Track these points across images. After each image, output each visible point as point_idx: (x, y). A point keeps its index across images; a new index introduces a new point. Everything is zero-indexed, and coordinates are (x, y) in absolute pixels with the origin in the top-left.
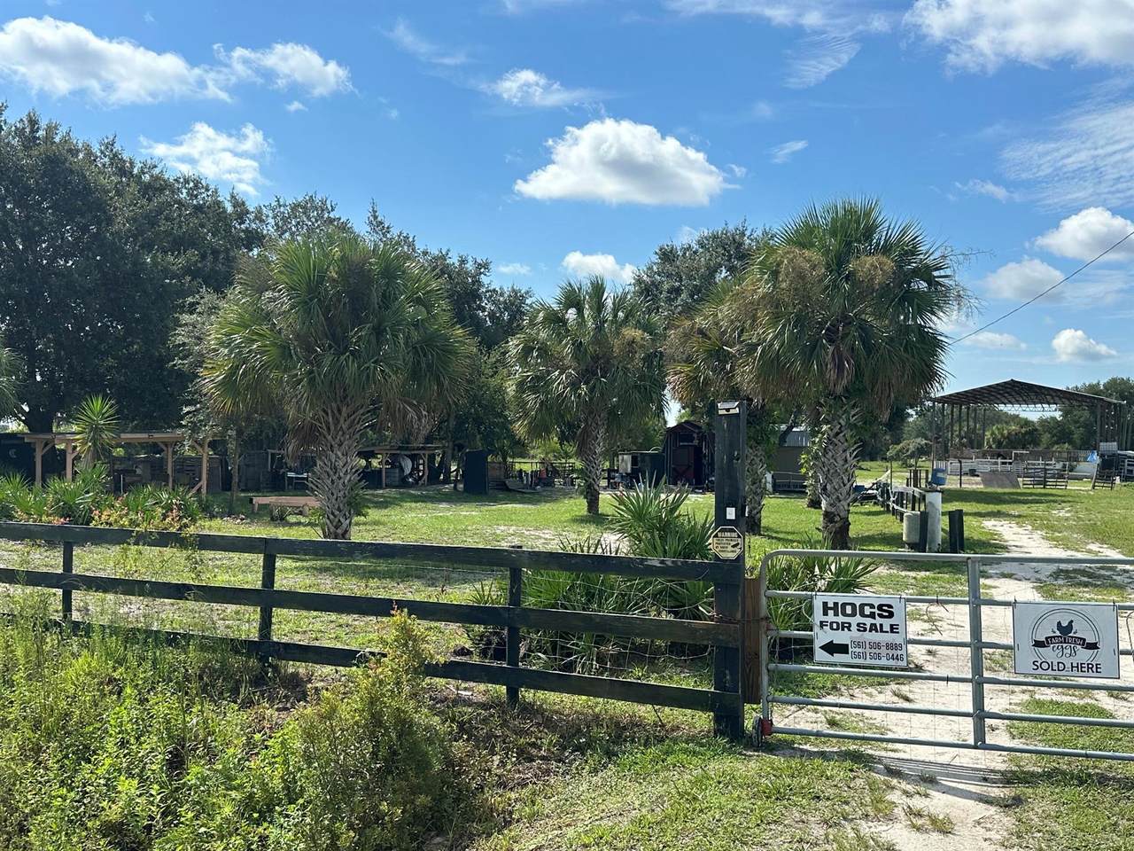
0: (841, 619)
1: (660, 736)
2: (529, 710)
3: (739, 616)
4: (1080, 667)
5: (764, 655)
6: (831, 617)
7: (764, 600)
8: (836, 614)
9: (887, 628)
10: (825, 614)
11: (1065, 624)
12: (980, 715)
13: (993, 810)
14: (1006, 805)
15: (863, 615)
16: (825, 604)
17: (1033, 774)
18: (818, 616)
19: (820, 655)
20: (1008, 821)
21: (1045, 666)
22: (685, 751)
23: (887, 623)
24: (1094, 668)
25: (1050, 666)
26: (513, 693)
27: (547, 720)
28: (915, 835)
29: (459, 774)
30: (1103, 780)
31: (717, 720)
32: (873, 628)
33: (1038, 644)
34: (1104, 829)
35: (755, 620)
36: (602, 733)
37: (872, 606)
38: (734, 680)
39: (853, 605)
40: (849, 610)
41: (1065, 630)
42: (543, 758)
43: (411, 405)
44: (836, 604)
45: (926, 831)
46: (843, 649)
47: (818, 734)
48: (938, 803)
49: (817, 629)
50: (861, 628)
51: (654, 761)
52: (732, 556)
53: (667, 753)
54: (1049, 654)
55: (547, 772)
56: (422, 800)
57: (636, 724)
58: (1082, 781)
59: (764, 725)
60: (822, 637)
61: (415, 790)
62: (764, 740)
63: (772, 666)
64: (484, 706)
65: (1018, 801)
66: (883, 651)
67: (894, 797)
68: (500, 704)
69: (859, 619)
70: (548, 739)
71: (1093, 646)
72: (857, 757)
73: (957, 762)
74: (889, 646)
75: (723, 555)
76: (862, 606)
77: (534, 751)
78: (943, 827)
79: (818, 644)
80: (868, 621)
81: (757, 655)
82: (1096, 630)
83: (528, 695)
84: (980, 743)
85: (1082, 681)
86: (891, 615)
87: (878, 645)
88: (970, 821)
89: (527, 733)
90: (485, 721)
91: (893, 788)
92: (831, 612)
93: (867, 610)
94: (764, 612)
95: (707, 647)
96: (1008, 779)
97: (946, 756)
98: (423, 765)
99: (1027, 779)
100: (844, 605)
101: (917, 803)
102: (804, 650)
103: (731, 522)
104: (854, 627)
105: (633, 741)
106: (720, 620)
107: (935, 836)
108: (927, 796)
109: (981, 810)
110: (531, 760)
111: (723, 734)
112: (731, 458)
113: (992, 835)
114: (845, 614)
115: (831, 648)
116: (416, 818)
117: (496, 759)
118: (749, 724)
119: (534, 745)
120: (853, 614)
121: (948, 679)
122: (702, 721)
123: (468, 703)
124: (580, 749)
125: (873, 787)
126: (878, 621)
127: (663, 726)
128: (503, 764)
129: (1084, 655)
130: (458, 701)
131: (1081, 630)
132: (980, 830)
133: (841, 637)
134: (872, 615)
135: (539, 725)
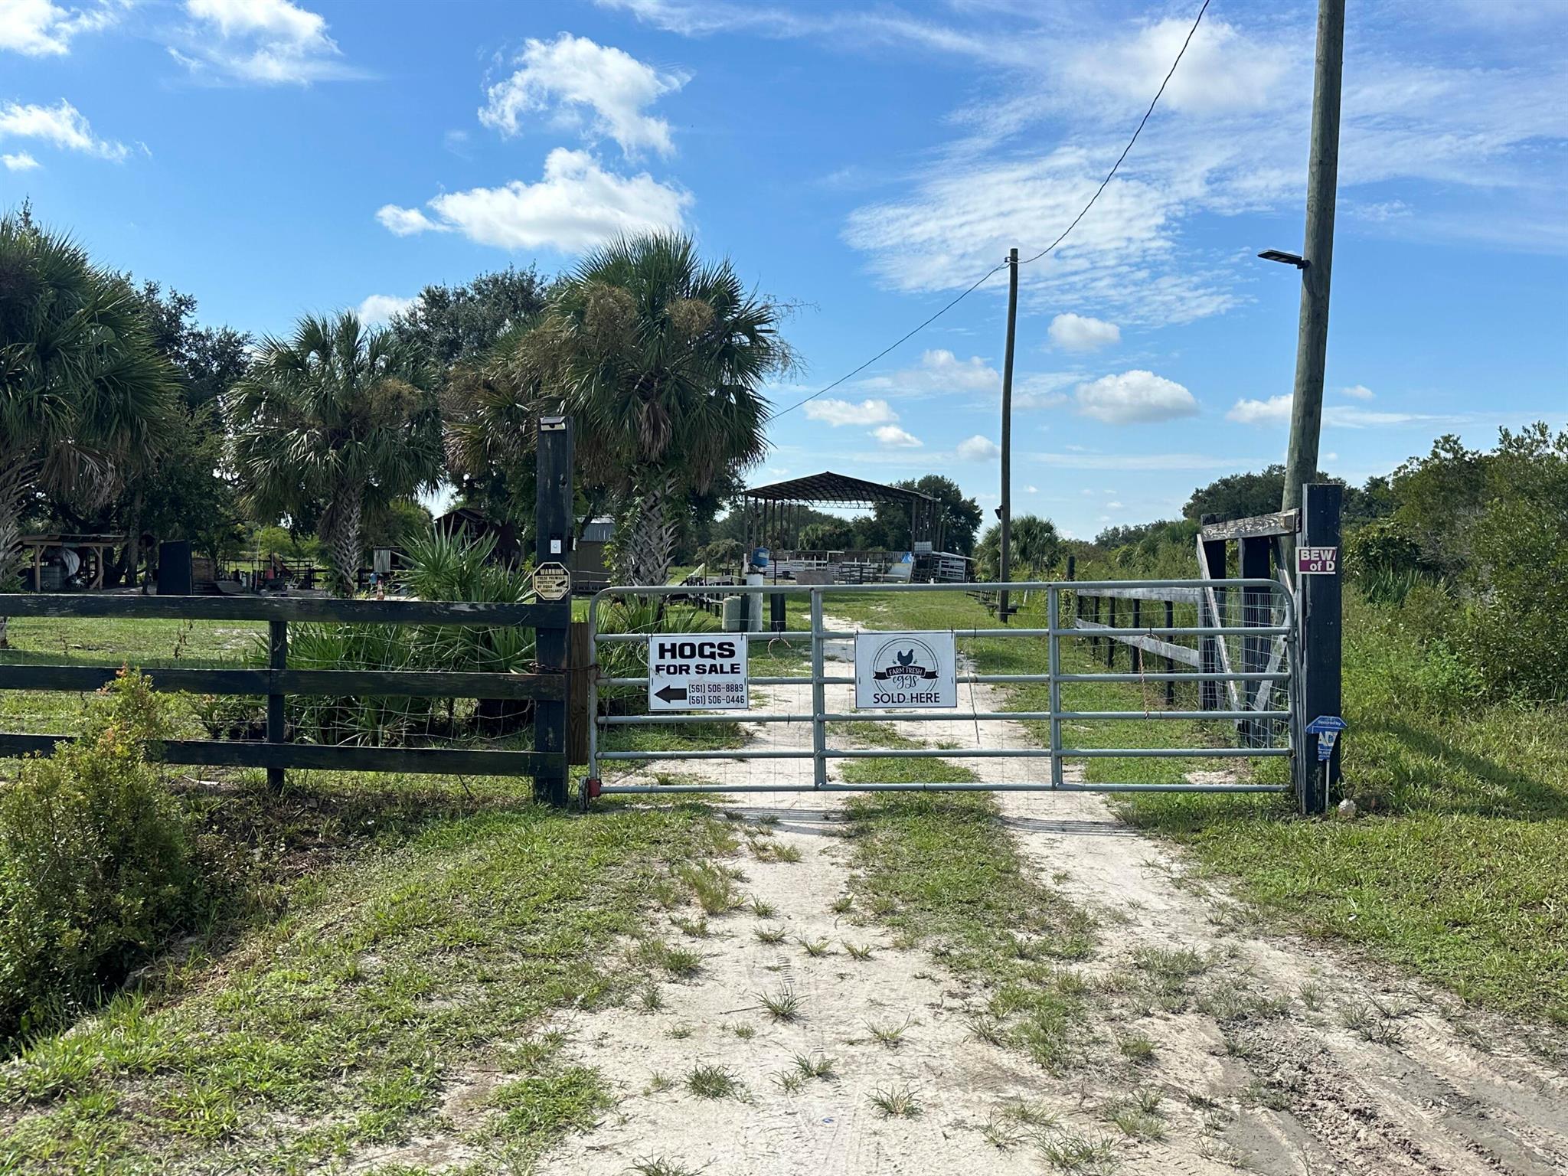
0: (679, 661)
1: (470, 807)
2: (298, 795)
3: (564, 665)
4: (919, 698)
5: (593, 709)
6: (668, 660)
7: (593, 646)
8: (674, 656)
9: (727, 668)
10: (662, 656)
11: (905, 654)
12: (821, 756)
13: (836, 841)
14: (847, 837)
15: (702, 655)
16: (662, 646)
17: (873, 811)
18: (654, 659)
19: (656, 703)
20: (854, 848)
21: (886, 698)
22: (500, 819)
23: (727, 663)
24: (932, 698)
25: (891, 698)
26: (276, 776)
27: (321, 802)
28: (760, 865)
29: (210, 869)
30: (941, 809)
31: (538, 785)
32: (713, 669)
33: (880, 676)
34: (945, 846)
35: (582, 672)
36: (397, 812)
37: (712, 645)
38: (558, 739)
39: (692, 646)
40: (687, 651)
41: (906, 660)
42: (320, 845)
43: (92, 455)
44: (673, 645)
45: (773, 862)
46: (681, 694)
47: (651, 791)
48: (782, 838)
49: (652, 674)
50: (700, 669)
51: (465, 832)
52: (557, 596)
53: (479, 824)
54: (890, 685)
55: (328, 860)
56: (170, 889)
57: (439, 799)
58: (922, 810)
59: (592, 787)
60: (658, 683)
61: (158, 881)
62: (592, 800)
63: (602, 719)
64: (236, 794)
65: (861, 832)
66: (723, 694)
67: (740, 836)
68: (259, 790)
69: (698, 660)
70: (326, 824)
71: (932, 675)
72: (695, 808)
73: (797, 807)
74: (731, 688)
75: (546, 596)
76: (702, 646)
77: (308, 840)
78: (790, 857)
79: (653, 690)
80: (708, 662)
81: (584, 708)
82: (934, 658)
83: (297, 776)
84: (822, 783)
85: (921, 712)
86: (732, 654)
87: (717, 688)
88: (816, 851)
89: (297, 819)
90: (240, 809)
91: (735, 830)
92: (668, 655)
93: (707, 650)
94: (592, 661)
95: (525, 703)
96: (848, 817)
97: (787, 800)
98: (167, 853)
99: (871, 814)
100: (682, 646)
101: (761, 840)
102: (638, 700)
103: (556, 557)
104: (693, 670)
105: (436, 816)
106: (543, 670)
107: (782, 866)
108: (769, 834)
109: (825, 842)
110: (304, 849)
111: (544, 799)
112: (556, 482)
113: (840, 860)
114: (682, 656)
115: (667, 694)
116: (162, 913)
117: (258, 852)
118: (574, 789)
119: (307, 833)
120: (692, 656)
121: (789, 719)
122: (520, 787)
123: (214, 791)
124: (369, 832)
125: (713, 829)
126: (718, 661)
127: (471, 798)
128: (266, 856)
129: (923, 685)
130: (200, 791)
131: (921, 660)
132: (826, 858)
133: (678, 682)
134: (712, 656)
135: (313, 809)
